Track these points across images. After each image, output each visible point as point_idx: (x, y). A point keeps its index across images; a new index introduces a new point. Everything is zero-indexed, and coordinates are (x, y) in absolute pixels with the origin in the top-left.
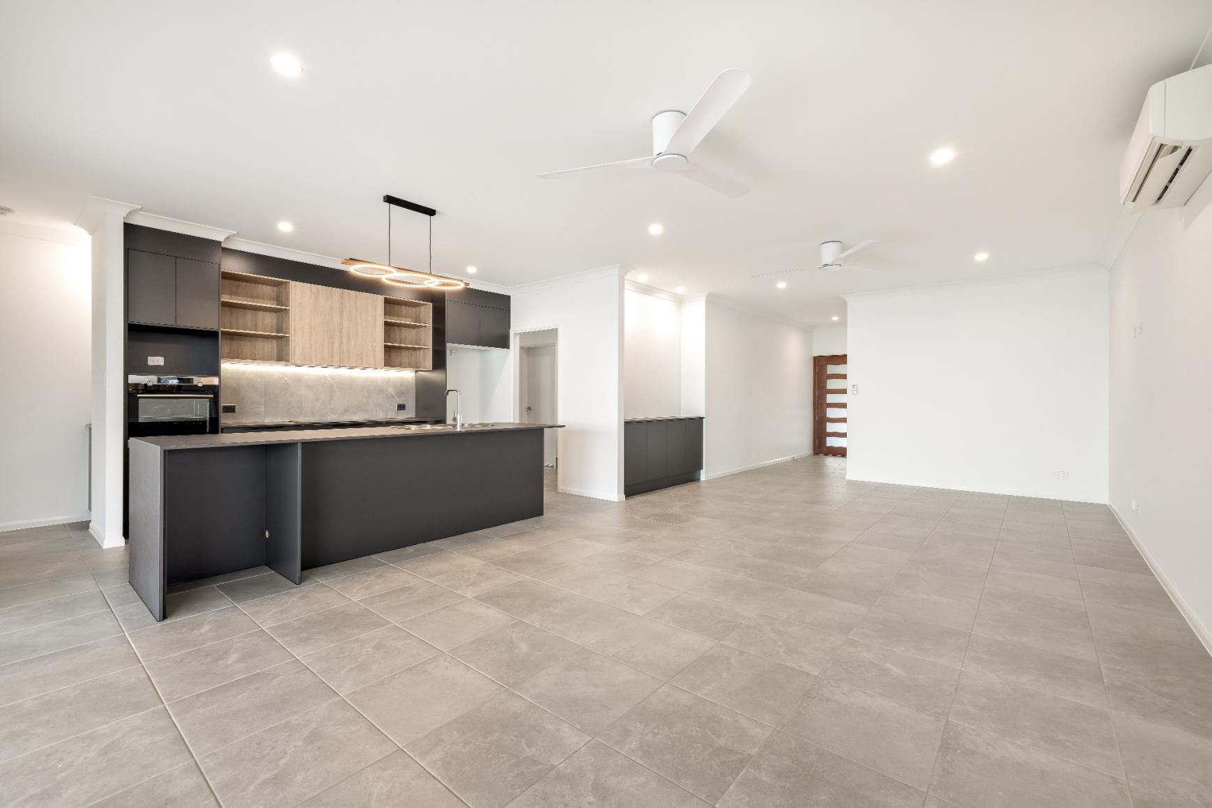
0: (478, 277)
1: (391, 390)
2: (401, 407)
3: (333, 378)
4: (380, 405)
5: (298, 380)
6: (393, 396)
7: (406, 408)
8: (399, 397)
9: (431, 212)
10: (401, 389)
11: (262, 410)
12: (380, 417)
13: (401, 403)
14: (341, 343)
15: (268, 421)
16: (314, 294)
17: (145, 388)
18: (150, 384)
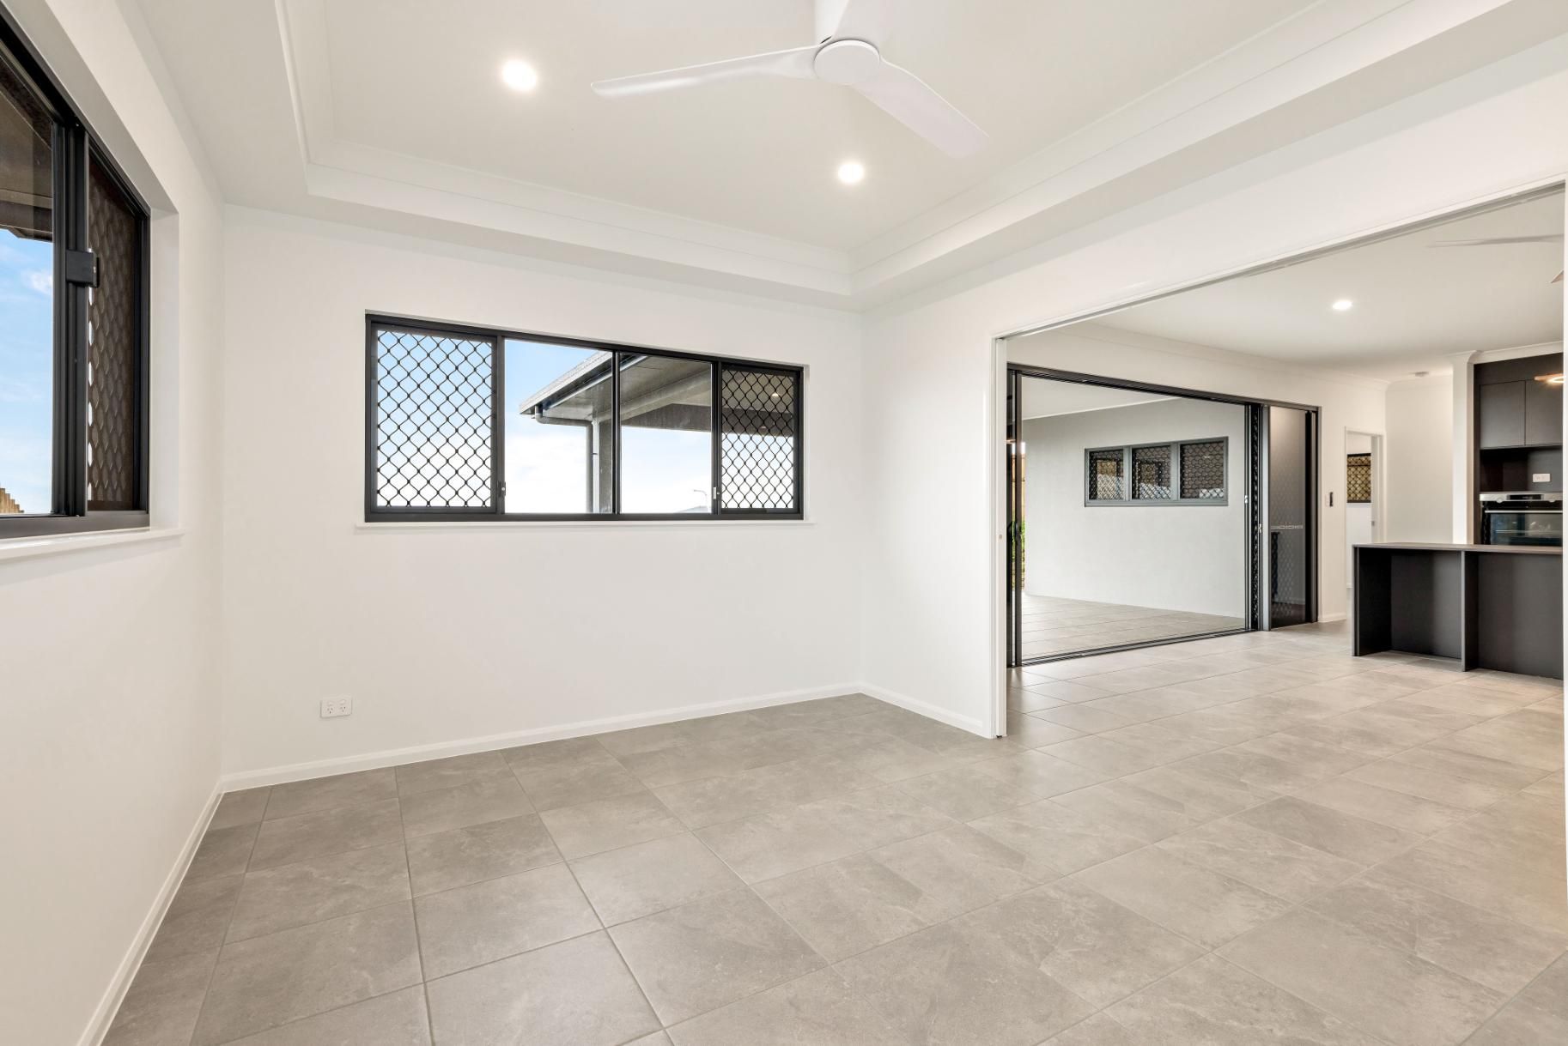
17: (1492, 505)
18: (1500, 501)
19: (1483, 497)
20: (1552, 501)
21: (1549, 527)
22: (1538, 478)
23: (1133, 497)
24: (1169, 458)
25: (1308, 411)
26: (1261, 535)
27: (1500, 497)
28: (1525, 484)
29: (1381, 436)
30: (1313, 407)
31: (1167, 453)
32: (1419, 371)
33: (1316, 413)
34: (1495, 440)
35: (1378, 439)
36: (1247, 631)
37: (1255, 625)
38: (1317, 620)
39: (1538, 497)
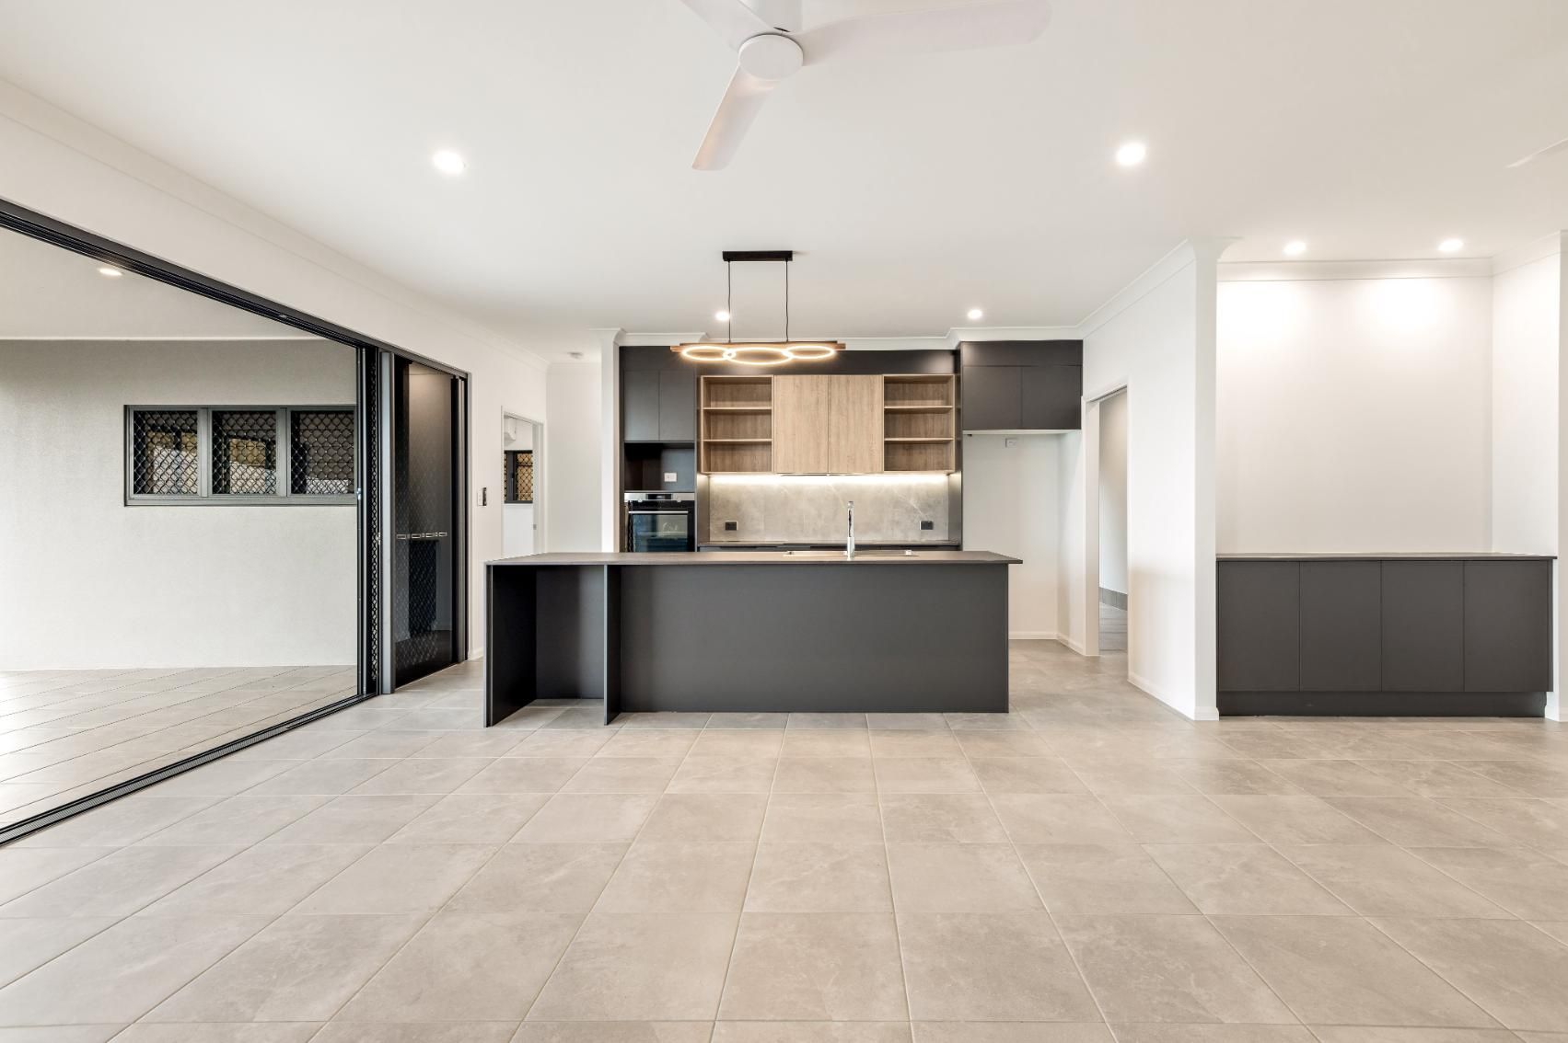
0: (988, 321)
1: (913, 503)
2: (927, 526)
3: (837, 488)
4: (898, 523)
5: (799, 492)
6: (914, 510)
7: (935, 526)
8: (924, 510)
9: (786, 256)
10: (928, 501)
11: (762, 527)
12: (898, 538)
13: (926, 520)
14: (829, 443)
15: (768, 540)
16: (797, 386)
17: (635, 505)
18: (640, 501)
19: (629, 497)
20: (679, 501)
21: (676, 528)
22: (670, 477)
23: (215, 490)
24: (274, 431)
25: (455, 376)
26: (380, 548)
27: (640, 497)
28: (658, 483)
29: (542, 425)
30: (462, 372)
31: (270, 421)
32: (574, 351)
33: (465, 380)
34: (636, 435)
35: (539, 427)
36: (359, 699)
37: (371, 688)
38: (466, 658)
39: (668, 496)
